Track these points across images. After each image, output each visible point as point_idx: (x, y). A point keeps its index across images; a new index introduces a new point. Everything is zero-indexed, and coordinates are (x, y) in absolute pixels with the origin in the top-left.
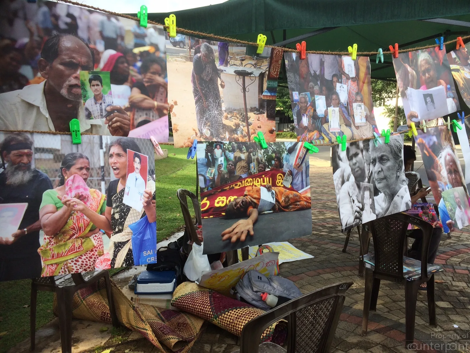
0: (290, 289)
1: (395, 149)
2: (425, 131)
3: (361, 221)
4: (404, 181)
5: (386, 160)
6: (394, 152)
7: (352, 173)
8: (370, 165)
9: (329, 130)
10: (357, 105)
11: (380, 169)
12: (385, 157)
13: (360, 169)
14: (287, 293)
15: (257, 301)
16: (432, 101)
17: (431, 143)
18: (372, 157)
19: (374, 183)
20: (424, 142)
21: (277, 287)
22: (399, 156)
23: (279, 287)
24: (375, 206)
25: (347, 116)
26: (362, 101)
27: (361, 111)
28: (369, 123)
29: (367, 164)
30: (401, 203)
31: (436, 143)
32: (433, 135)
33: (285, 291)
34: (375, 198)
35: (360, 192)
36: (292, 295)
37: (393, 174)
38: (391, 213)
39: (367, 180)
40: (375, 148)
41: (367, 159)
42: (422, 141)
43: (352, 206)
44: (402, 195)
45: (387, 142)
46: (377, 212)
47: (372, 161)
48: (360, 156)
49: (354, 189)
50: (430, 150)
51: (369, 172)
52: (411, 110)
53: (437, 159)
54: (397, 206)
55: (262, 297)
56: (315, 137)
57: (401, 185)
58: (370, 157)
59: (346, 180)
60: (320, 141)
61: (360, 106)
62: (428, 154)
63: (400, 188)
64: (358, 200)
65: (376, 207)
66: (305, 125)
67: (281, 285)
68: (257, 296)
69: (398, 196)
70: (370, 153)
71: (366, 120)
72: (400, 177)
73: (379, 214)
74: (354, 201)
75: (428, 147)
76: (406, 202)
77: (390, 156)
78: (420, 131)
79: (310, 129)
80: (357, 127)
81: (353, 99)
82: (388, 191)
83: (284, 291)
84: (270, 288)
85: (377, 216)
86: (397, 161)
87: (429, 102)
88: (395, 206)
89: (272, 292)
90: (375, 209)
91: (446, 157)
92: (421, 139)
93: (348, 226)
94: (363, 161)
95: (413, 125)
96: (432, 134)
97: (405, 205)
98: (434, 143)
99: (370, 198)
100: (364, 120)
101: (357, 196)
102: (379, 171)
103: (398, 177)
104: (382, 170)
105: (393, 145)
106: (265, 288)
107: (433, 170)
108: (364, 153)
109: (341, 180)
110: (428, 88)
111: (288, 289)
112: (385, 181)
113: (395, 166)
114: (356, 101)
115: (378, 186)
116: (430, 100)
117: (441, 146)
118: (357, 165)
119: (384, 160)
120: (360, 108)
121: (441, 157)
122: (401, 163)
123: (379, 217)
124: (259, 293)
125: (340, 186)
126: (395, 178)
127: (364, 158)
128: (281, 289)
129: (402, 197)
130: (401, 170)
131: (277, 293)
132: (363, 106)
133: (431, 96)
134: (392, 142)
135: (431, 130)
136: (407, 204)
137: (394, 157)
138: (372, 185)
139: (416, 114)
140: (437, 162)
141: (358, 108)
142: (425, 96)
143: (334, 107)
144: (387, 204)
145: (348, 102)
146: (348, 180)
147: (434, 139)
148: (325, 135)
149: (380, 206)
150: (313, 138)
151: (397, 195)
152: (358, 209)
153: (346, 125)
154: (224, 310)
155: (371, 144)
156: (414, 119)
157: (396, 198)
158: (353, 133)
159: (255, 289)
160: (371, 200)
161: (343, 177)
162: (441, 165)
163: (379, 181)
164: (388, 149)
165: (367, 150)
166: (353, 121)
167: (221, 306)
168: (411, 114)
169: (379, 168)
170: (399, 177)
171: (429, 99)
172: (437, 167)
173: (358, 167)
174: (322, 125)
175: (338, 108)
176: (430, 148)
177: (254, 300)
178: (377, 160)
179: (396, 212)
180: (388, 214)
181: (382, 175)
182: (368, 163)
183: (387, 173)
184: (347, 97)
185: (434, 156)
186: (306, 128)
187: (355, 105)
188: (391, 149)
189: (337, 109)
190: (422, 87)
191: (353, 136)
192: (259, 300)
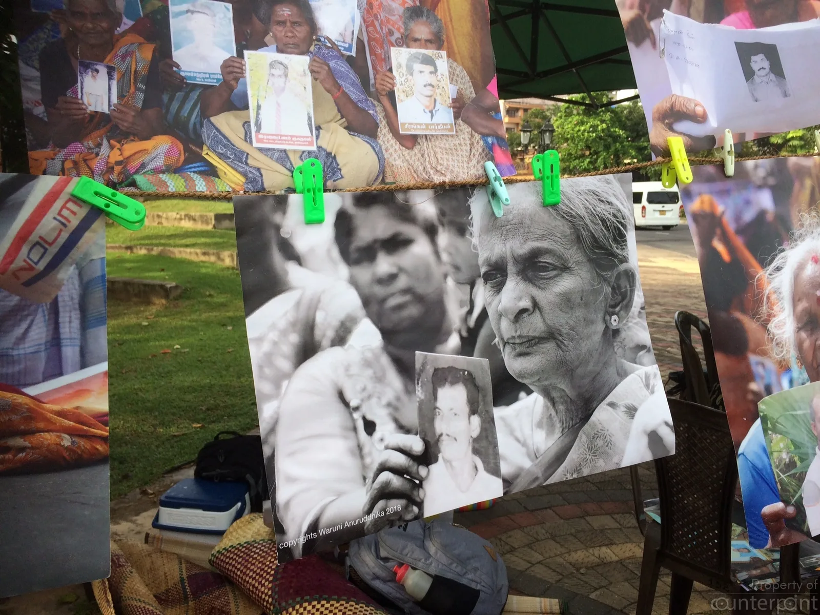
0: (469, 559)
1: (591, 226)
2: (730, 169)
3: (420, 505)
4: (642, 347)
5: (555, 268)
6: (588, 240)
7: (369, 315)
8: (472, 285)
9: (247, 138)
10: (413, 58)
11: (526, 303)
12: (546, 259)
13: (419, 299)
14: (459, 569)
15: (385, 581)
16: (777, 69)
17: (749, 216)
18: (483, 256)
19: (492, 352)
20: (720, 208)
21: (436, 553)
22: (613, 255)
23: (440, 553)
24: (495, 446)
25: (355, 94)
26: (437, 41)
27: (432, 79)
28: (466, 129)
29: (459, 283)
30: (627, 434)
31: (770, 217)
32: (760, 187)
33: (455, 565)
34: (499, 413)
35: (409, 391)
36: (470, 576)
37: (589, 322)
38: (578, 470)
39: (454, 341)
40: (493, 223)
41: (459, 261)
42: (712, 205)
43: (360, 448)
44: (629, 402)
45: (550, 200)
46: (505, 469)
47: (483, 270)
48: (421, 248)
49: (380, 379)
50: (739, 242)
51: (470, 312)
52: (676, 90)
53: (762, 274)
54: (608, 444)
55: (395, 573)
56: (160, 162)
57: (629, 365)
58: (477, 256)
59: (325, 342)
60: (188, 180)
61: (428, 61)
62: (726, 256)
63: (623, 374)
64: (396, 421)
65: (502, 449)
66: (91, 109)
67: (445, 548)
68: (386, 568)
69: (612, 405)
70: (475, 240)
71: (456, 117)
72: (623, 335)
73: (516, 476)
74: (370, 427)
75: (731, 227)
76: (650, 428)
77: (573, 255)
78: (710, 169)
79: (123, 126)
80: (410, 141)
81: (391, 33)
82: (563, 386)
83: (451, 564)
84: (418, 553)
85: (507, 482)
86: (608, 274)
87: (763, 72)
88: (599, 442)
89: (420, 564)
90: (496, 455)
91: (801, 267)
92: (706, 197)
93: (322, 532)
94: (437, 271)
95: (677, 145)
96: (759, 183)
97: (645, 441)
98: (762, 214)
99: (473, 412)
100: (445, 116)
101: (393, 407)
102: (523, 311)
103: (612, 334)
104: (536, 305)
105: (582, 212)
106: (405, 552)
107: (738, 315)
108: (444, 238)
109: (295, 338)
110: (759, 22)
111: (462, 561)
112: (550, 346)
113: (596, 292)
114: (407, 40)
115: (514, 365)
116: (766, 64)
117: (788, 229)
118: (402, 282)
119: (545, 269)
120: (428, 68)
121: (778, 269)
122: (624, 283)
123: (516, 489)
124: (389, 564)
125: (285, 364)
126: (597, 338)
127: (445, 257)
128: (444, 560)
129: (631, 411)
130: (628, 307)
131: (433, 570)
132: (443, 64)
133: (770, 52)
134: (577, 201)
135: (756, 167)
136: (654, 438)
137: (590, 260)
138: (485, 361)
139: (699, 110)
140: (760, 287)
141: (417, 67)
142: (745, 51)
143: (280, 50)
144: (557, 434)
145: (360, 42)
146: (340, 339)
147: (765, 200)
148: (222, 156)
149: (524, 444)
150: (143, 166)
151: (609, 399)
152: (400, 460)
153: (350, 128)
154: (294, 599)
155: (477, 205)
156: (685, 126)
157: (602, 415)
158: (381, 160)
159: (383, 553)
160: (476, 420)
161: (309, 328)
162: (773, 297)
163: (518, 350)
164: (563, 227)
165: (461, 230)
166: (387, 116)
167: (291, 587)
168: (672, 107)
169: (520, 299)
170: (616, 332)
171: (759, 62)
172: (758, 302)
173: (407, 291)
174: (205, 114)
175: (305, 60)
176: (740, 231)
177: (376, 577)
178: (511, 269)
179: (602, 466)
180: (560, 475)
181: (535, 325)
182: (465, 275)
183: (560, 320)
184: (358, 20)
185: (753, 261)
186: (98, 119)
187: (399, 56)
188: (575, 228)
189: (299, 63)
190: (732, 18)
191: (382, 171)
192: (388, 579)
